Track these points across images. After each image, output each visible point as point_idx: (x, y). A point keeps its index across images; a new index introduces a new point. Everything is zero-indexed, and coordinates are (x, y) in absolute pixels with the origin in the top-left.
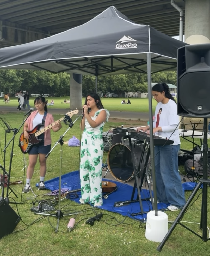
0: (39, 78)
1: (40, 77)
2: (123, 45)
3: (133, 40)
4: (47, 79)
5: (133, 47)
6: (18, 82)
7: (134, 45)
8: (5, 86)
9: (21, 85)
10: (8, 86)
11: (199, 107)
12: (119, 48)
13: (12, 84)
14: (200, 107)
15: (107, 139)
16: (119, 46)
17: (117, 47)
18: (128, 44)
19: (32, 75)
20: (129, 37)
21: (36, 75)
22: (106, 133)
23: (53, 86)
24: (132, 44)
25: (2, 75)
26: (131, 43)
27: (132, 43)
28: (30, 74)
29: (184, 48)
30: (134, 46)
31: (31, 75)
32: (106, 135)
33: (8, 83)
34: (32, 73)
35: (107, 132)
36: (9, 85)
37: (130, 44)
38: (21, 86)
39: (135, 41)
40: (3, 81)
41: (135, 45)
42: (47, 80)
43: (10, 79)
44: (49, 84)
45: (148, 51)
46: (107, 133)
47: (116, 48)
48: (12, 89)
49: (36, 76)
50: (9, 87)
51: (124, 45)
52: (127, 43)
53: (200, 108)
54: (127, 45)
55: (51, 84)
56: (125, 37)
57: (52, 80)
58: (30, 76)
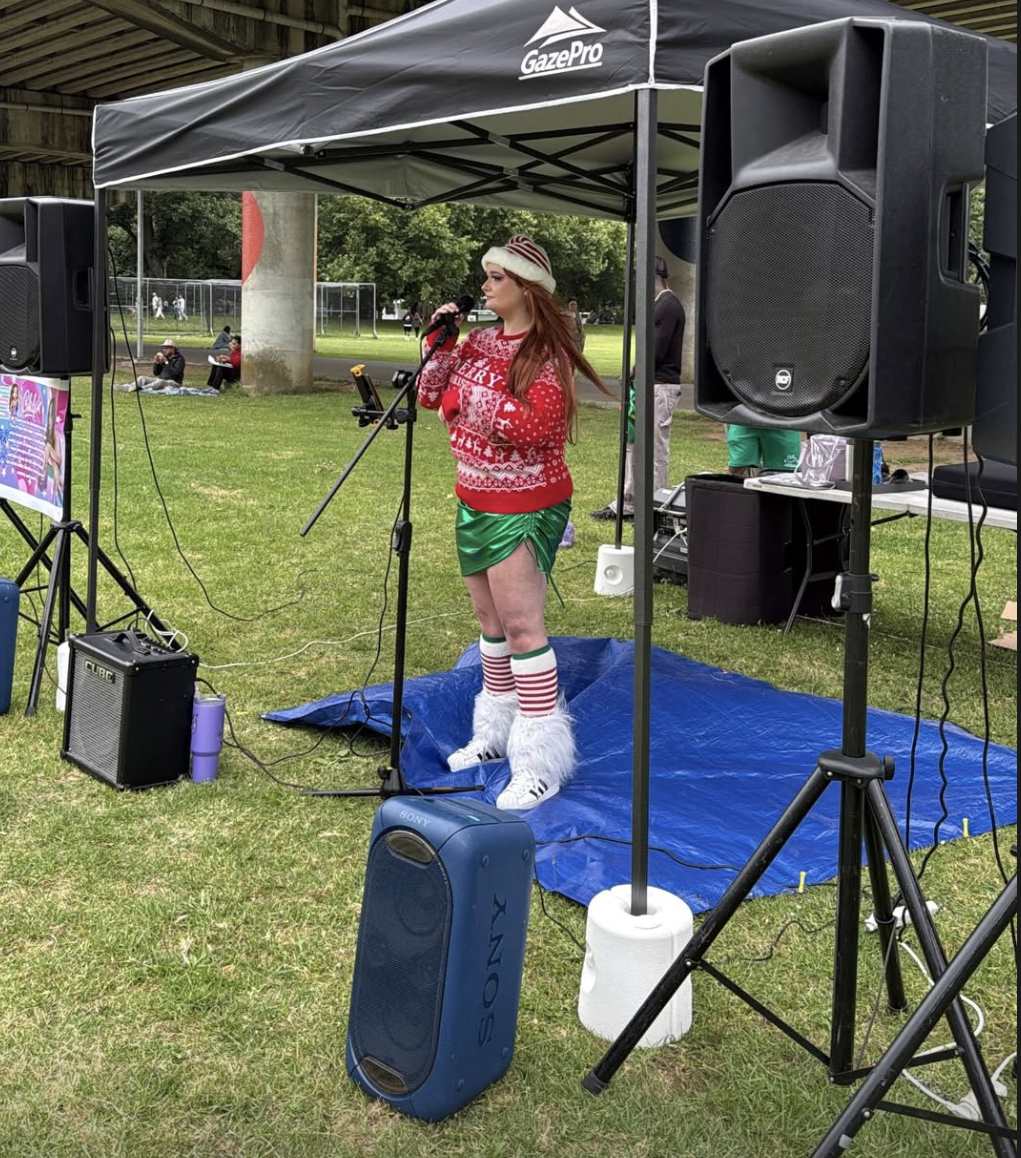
0: (543, 235)
1: (546, 233)
2: (551, 55)
3: (589, 27)
4: (579, 240)
5: (587, 61)
6: (455, 256)
7: (592, 49)
8: (405, 273)
9: (470, 269)
10: (416, 273)
11: (782, 374)
12: (534, 72)
13: (433, 264)
14: (786, 374)
15: (675, 520)
16: (533, 62)
17: (528, 66)
18: (569, 50)
19: (514, 224)
20: (573, 11)
21: (530, 225)
22: (668, 492)
23: (602, 274)
24: (587, 49)
25: (395, 228)
26: (579, 44)
27: (588, 39)
28: (506, 220)
29: (727, 59)
30: (591, 59)
31: (507, 225)
32: (667, 502)
33: (415, 262)
34: (514, 216)
35: (673, 489)
36: (423, 270)
37: (577, 49)
38: (468, 272)
39: (597, 29)
40: (397, 253)
41: (596, 52)
42: (579, 245)
43: (423, 242)
44: (587, 262)
45: (645, 79)
46: (675, 492)
47: (523, 75)
48: (432, 286)
49: (530, 229)
50: (421, 278)
51: (554, 55)
52: (564, 45)
53: (783, 379)
54: (564, 56)
55: (597, 267)
56: (557, 12)
57: (598, 245)
58: (507, 229)
